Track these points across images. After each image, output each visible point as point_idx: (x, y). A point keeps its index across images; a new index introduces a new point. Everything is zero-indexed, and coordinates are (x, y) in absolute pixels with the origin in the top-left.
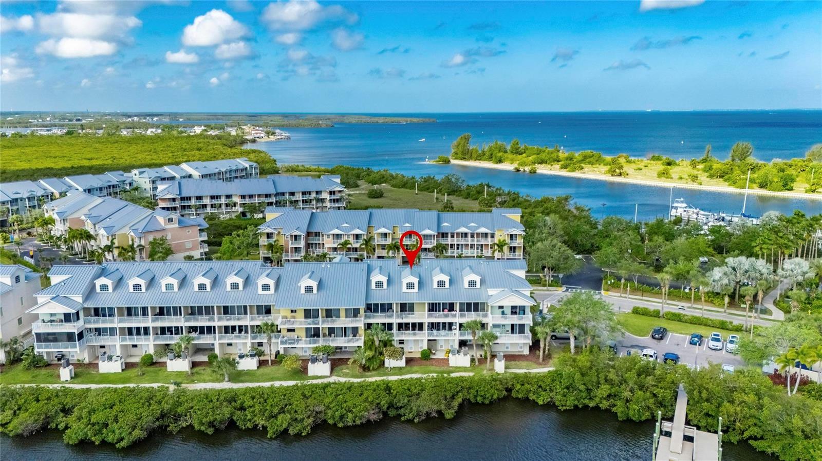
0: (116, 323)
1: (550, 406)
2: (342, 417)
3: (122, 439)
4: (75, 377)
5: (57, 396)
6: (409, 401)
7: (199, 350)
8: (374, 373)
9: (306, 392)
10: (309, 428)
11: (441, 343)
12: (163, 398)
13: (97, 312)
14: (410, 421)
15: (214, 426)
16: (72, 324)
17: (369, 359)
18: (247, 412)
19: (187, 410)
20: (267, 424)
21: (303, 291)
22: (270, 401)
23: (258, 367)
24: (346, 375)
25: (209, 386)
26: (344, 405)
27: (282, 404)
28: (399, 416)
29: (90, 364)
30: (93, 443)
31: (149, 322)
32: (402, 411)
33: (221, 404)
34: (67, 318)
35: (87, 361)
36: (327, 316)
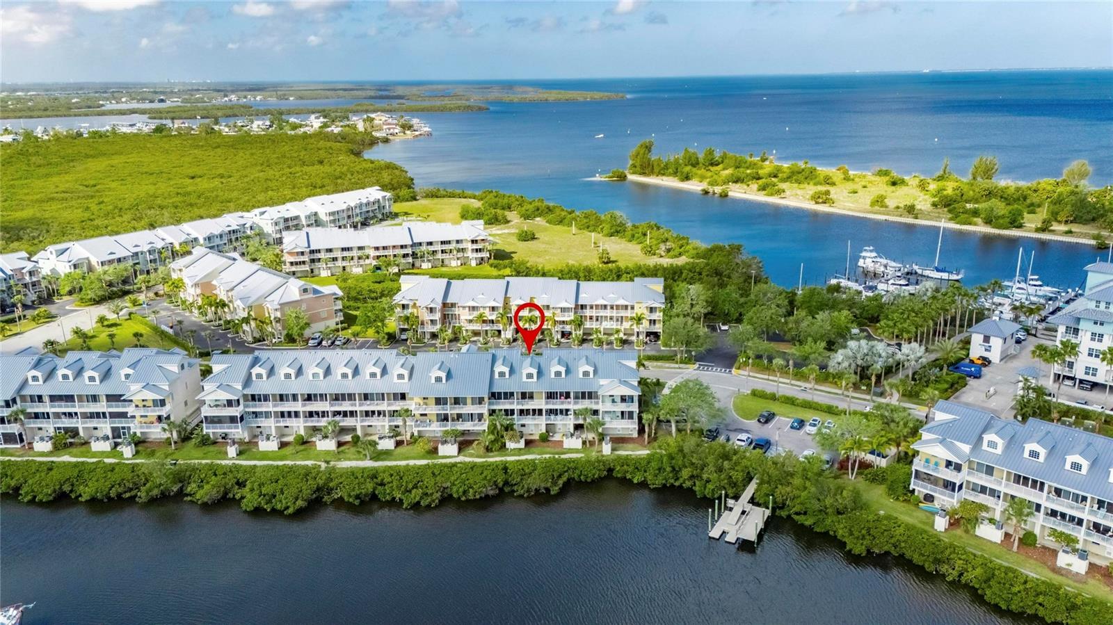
0: (269, 407)
1: (643, 485)
2: (465, 492)
3: (287, 508)
4: (240, 453)
5: (231, 471)
6: (521, 479)
7: (344, 430)
8: (496, 453)
9: (435, 471)
10: (437, 501)
11: (559, 427)
12: (318, 474)
13: (253, 397)
14: (521, 496)
15: (360, 498)
16: (234, 409)
17: (492, 442)
18: (386, 487)
19: (338, 486)
20: (403, 497)
21: (433, 381)
22: (405, 479)
23: (395, 447)
24: (471, 455)
25: (354, 464)
26: (467, 482)
27: (415, 481)
28: (513, 491)
29: (249, 442)
30: (266, 510)
31: (298, 406)
32: (515, 488)
33: (365, 480)
34: (230, 403)
35: (247, 440)
36: (455, 403)
